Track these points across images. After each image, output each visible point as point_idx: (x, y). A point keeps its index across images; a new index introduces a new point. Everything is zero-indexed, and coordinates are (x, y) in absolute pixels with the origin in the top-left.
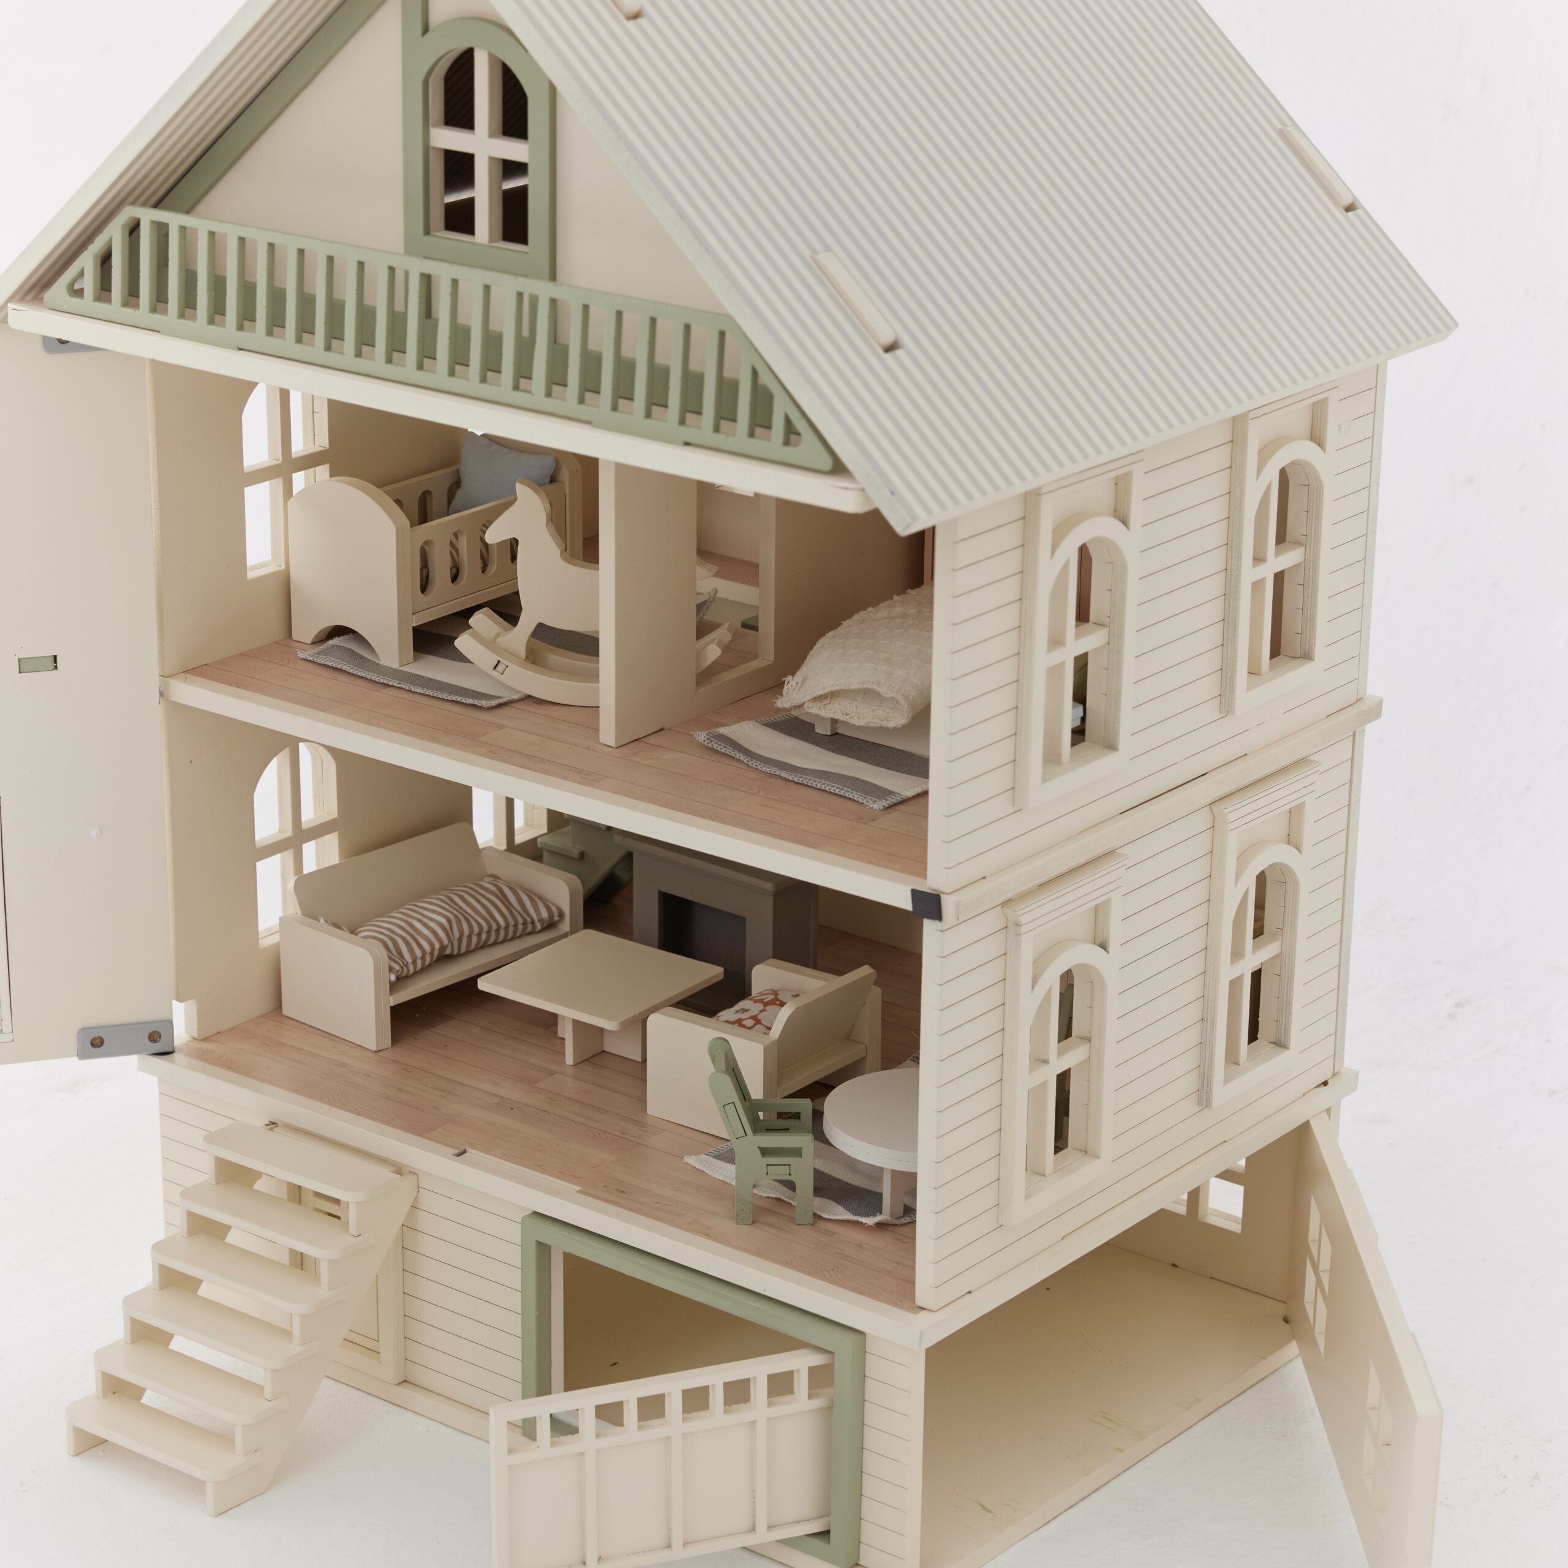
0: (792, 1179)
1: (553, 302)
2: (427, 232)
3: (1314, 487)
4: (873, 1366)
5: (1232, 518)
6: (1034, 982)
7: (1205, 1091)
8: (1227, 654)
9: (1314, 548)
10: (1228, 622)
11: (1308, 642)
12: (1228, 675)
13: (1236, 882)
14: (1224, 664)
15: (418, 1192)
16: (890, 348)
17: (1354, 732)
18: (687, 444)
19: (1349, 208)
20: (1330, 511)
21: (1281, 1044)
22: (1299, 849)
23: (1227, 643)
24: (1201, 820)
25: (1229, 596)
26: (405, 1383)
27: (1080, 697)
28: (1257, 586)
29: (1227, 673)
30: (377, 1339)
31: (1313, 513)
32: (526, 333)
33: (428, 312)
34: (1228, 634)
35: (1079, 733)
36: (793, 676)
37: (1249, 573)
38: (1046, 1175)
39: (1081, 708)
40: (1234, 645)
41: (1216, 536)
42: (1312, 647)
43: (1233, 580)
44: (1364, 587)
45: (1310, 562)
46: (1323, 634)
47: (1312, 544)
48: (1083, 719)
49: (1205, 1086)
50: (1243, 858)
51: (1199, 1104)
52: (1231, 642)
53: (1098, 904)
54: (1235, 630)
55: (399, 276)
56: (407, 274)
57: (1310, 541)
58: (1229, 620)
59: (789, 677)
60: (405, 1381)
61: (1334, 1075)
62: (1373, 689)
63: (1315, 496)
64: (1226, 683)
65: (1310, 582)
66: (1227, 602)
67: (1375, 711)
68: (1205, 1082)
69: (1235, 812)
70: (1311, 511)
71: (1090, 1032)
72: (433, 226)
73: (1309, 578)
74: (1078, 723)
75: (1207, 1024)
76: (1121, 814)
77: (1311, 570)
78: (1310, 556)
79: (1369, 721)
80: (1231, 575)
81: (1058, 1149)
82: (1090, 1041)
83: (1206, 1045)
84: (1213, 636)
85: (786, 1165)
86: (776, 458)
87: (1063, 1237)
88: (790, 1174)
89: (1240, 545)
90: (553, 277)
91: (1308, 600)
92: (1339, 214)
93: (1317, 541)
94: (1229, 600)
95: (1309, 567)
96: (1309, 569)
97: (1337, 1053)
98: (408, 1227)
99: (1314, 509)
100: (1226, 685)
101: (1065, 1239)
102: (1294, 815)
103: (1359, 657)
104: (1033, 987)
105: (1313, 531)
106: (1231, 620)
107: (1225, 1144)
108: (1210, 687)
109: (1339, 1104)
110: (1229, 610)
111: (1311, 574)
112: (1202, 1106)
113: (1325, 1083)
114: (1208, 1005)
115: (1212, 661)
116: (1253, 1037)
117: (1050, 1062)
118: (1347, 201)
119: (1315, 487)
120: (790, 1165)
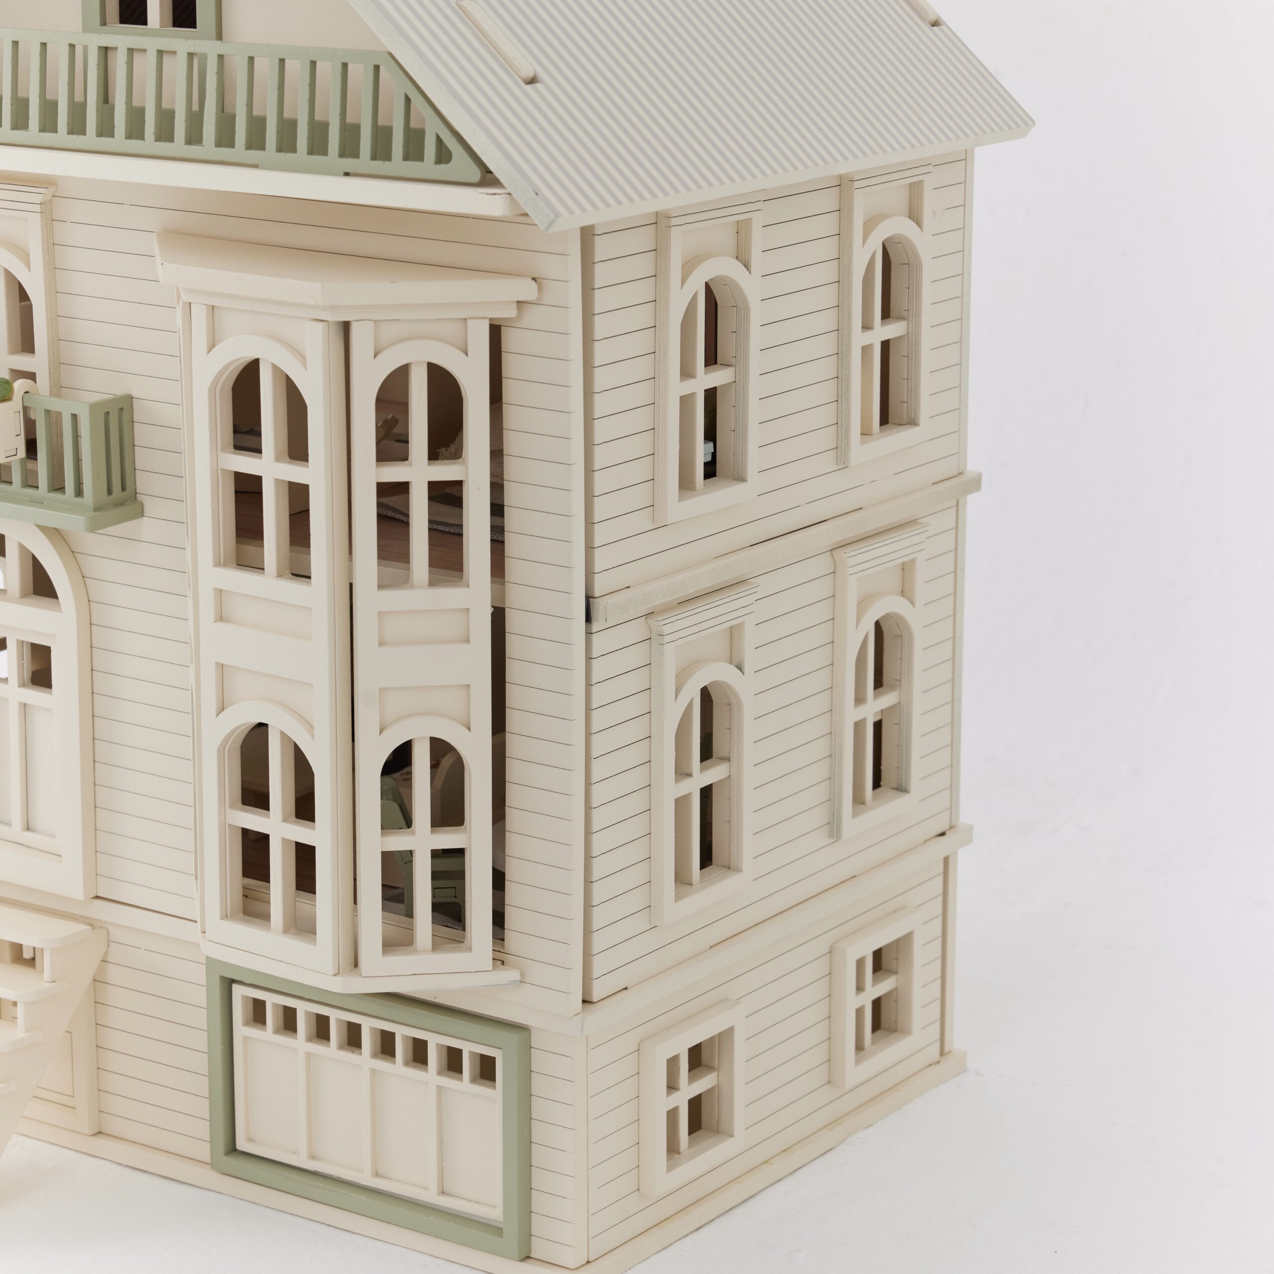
0: (457, 901)
1: (221, 57)
2: (104, 23)
3: (913, 264)
4: (538, 1060)
5: (842, 282)
6: (677, 692)
7: (835, 824)
8: (842, 409)
9: (916, 321)
10: (841, 379)
11: (913, 410)
12: (843, 428)
13: (857, 625)
14: (839, 419)
15: (109, 946)
16: (532, 81)
17: (958, 501)
18: (347, 174)
19: (935, 24)
20: (929, 292)
21: (901, 789)
22: (912, 603)
23: (841, 399)
24: (822, 565)
25: (841, 354)
26: (100, 1135)
27: (711, 435)
28: (866, 350)
29: (842, 427)
30: (72, 1095)
31: (914, 289)
32: (195, 107)
33: (105, 97)
34: (842, 390)
35: (710, 470)
36: (446, 447)
37: (859, 339)
38: (693, 884)
39: (711, 445)
40: (848, 400)
41: (827, 297)
42: (917, 412)
43: (844, 340)
44: (961, 369)
45: (912, 334)
46: (927, 406)
47: (914, 317)
48: (714, 455)
49: (836, 818)
50: (863, 605)
51: (831, 835)
52: (845, 397)
53: (733, 626)
54: (848, 386)
55: (79, 51)
56: (85, 49)
57: (911, 315)
58: (842, 377)
59: (444, 449)
60: (100, 1132)
61: (951, 827)
62: (972, 466)
63: (915, 272)
64: (842, 436)
65: (914, 353)
66: (840, 360)
67: (975, 484)
68: (836, 815)
69: (852, 558)
70: (912, 288)
71: (729, 752)
72: (108, 20)
73: (912, 349)
74: (709, 459)
75: (835, 759)
76: (751, 546)
77: (914, 342)
78: (912, 329)
79: (971, 492)
80: (843, 334)
81: (703, 866)
82: (729, 760)
83: (834, 779)
84: (827, 391)
85: (451, 888)
86: (429, 177)
87: (711, 947)
88: (456, 897)
89: (850, 306)
90: (219, 36)
91: (912, 370)
92: (926, 28)
93: (918, 315)
94: (842, 358)
95: (912, 339)
96: (912, 341)
97: (953, 808)
98: (98, 981)
99: (915, 285)
100: (842, 438)
101: (712, 949)
102: (906, 569)
103: (959, 431)
104: (676, 697)
105: (914, 306)
106: (844, 377)
107: (855, 879)
108: (825, 439)
109: (956, 853)
110: (842, 367)
111: (914, 346)
112: (833, 837)
113: (943, 834)
114: (835, 741)
115: (827, 415)
116: (877, 784)
117: (694, 775)
118: (932, 18)
119: (915, 264)
120: (455, 888)
